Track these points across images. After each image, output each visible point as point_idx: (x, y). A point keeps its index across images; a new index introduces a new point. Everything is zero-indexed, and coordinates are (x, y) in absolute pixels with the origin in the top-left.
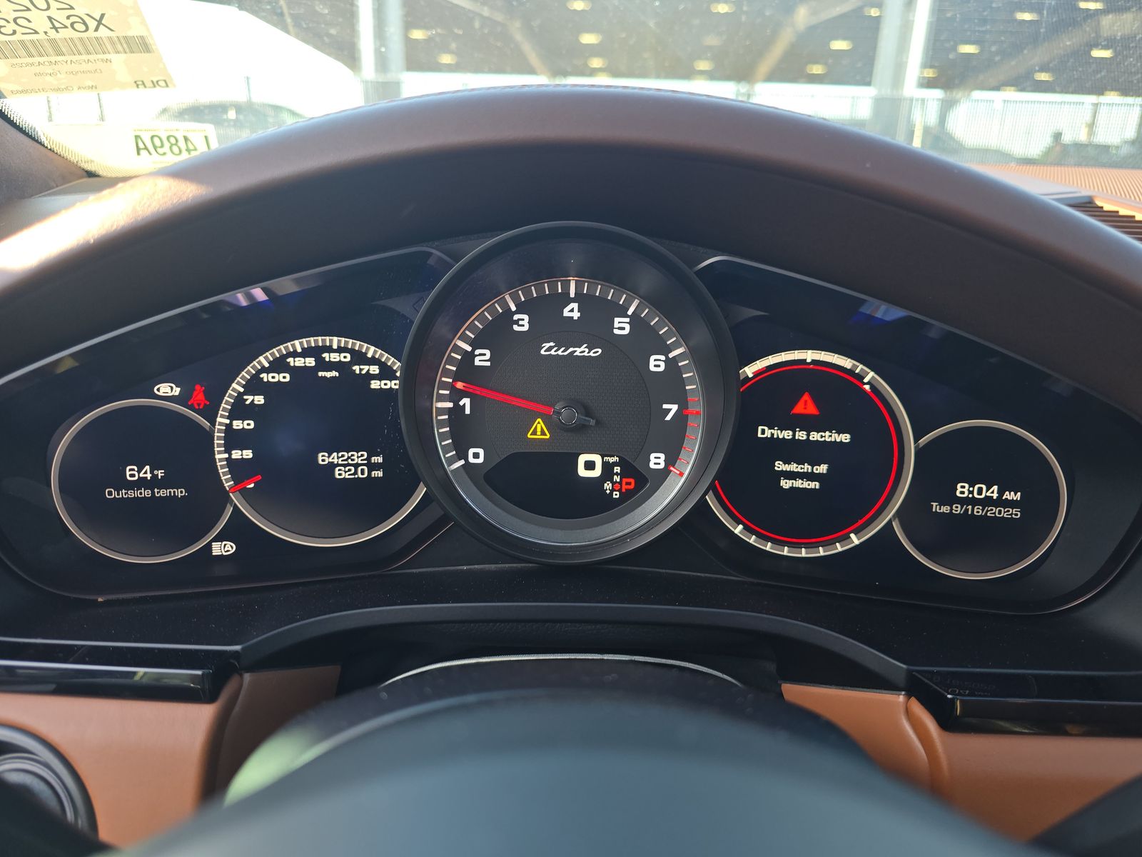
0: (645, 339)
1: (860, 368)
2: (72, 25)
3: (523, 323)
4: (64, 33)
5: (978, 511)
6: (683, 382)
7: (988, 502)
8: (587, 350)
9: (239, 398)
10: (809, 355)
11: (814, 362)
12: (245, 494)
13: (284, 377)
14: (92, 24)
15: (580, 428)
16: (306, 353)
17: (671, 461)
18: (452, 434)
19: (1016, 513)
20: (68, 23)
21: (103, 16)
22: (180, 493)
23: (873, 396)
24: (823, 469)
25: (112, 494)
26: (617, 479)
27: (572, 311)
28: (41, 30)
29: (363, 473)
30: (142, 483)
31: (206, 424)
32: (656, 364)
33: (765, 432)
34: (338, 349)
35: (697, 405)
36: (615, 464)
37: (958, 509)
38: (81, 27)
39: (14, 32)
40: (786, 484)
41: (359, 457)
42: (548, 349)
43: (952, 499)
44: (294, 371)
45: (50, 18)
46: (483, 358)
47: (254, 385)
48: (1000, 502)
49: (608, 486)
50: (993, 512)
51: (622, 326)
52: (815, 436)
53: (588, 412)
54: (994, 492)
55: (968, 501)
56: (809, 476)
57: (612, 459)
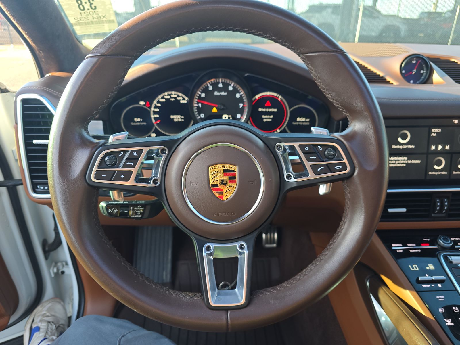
0: (235, 91)
1: (278, 95)
2: (98, 18)
3: (211, 88)
4: (95, 20)
5: (301, 124)
6: (243, 100)
7: (303, 122)
8: (224, 93)
9: (156, 105)
10: (268, 93)
11: (269, 95)
12: (157, 124)
13: (164, 100)
14: (102, 17)
15: (223, 109)
16: (168, 95)
17: (242, 116)
18: (198, 111)
19: (308, 124)
20: (97, 17)
21: (105, 16)
22: (145, 124)
23: (281, 102)
24: (272, 117)
25: (133, 124)
27: (221, 85)
28: (90, 19)
29: (180, 120)
30: (138, 122)
31: (149, 109)
32: (238, 96)
33: (260, 110)
34: (174, 94)
35: (246, 105)
37: (297, 123)
38: (99, 18)
39: (84, 20)
40: (265, 120)
41: (179, 116)
42: (216, 93)
43: (296, 121)
44: (166, 99)
45: (93, 17)
46: (203, 95)
47: (158, 102)
48: (305, 122)
50: (304, 124)
51: (231, 88)
52: (270, 110)
53: (224, 105)
54: (304, 119)
55: (300, 122)
56: (269, 118)
57: (230, 116)
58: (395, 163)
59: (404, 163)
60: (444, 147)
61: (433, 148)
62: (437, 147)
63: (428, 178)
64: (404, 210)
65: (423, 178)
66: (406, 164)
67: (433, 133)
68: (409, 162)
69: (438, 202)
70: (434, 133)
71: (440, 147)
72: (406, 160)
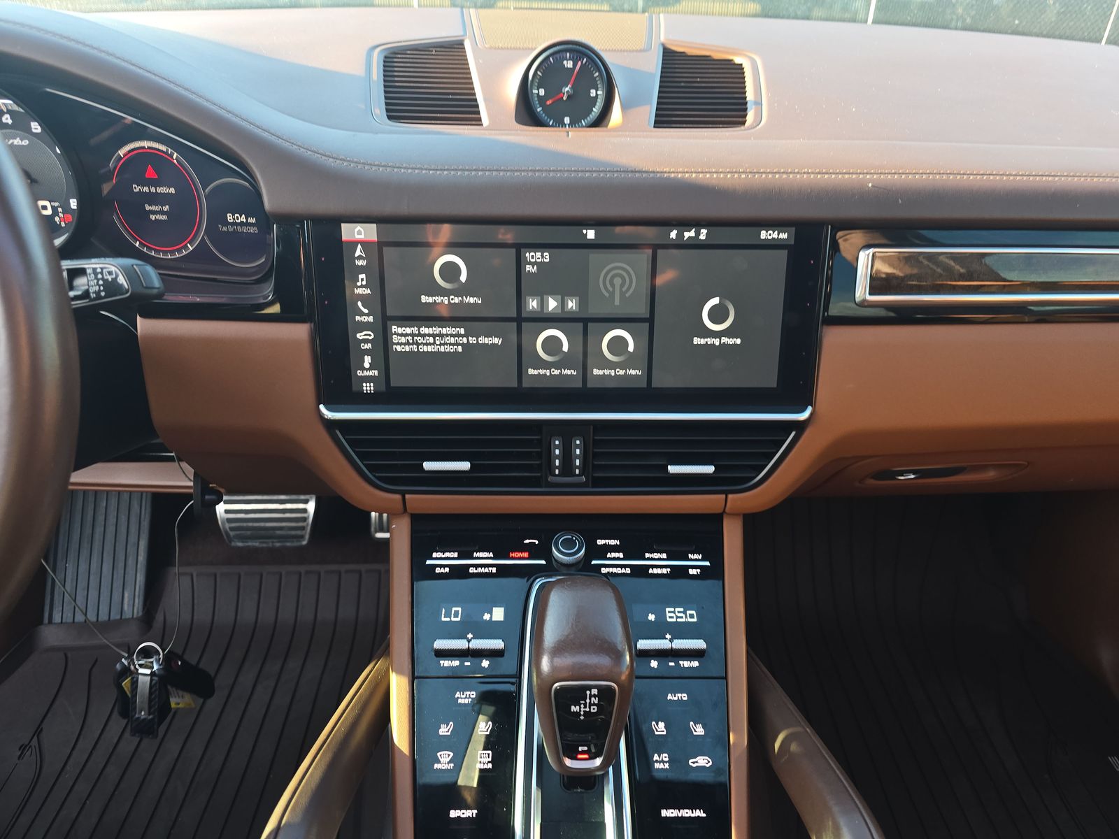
1: (170, 151)
5: (239, 229)
7: (242, 224)
8: (20, 141)
10: (146, 144)
11: (149, 148)
19: (254, 230)
23: (179, 166)
24: (166, 208)
26: (61, 215)
27: (7, 119)
33: (136, 188)
36: (58, 207)
37: (230, 229)
40: (153, 217)
43: (227, 223)
48: (247, 224)
49: (57, 219)
50: (246, 229)
51: (36, 127)
52: (159, 190)
54: (243, 219)
55: (234, 224)
56: (162, 213)
57: (56, 204)
58: (434, 343)
59: (457, 344)
60: (563, 304)
61: (533, 304)
62: (543, 304)
63: (526, 384)
64: (465, 466)
65: (514, 384)
66: (462, 345)
67: (530, 263)
68: (473, 340)
69: (557, 447)
70: (533, 264)
71: (552, 304)
72: (462, 336)
